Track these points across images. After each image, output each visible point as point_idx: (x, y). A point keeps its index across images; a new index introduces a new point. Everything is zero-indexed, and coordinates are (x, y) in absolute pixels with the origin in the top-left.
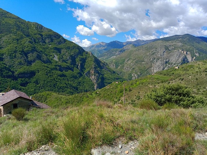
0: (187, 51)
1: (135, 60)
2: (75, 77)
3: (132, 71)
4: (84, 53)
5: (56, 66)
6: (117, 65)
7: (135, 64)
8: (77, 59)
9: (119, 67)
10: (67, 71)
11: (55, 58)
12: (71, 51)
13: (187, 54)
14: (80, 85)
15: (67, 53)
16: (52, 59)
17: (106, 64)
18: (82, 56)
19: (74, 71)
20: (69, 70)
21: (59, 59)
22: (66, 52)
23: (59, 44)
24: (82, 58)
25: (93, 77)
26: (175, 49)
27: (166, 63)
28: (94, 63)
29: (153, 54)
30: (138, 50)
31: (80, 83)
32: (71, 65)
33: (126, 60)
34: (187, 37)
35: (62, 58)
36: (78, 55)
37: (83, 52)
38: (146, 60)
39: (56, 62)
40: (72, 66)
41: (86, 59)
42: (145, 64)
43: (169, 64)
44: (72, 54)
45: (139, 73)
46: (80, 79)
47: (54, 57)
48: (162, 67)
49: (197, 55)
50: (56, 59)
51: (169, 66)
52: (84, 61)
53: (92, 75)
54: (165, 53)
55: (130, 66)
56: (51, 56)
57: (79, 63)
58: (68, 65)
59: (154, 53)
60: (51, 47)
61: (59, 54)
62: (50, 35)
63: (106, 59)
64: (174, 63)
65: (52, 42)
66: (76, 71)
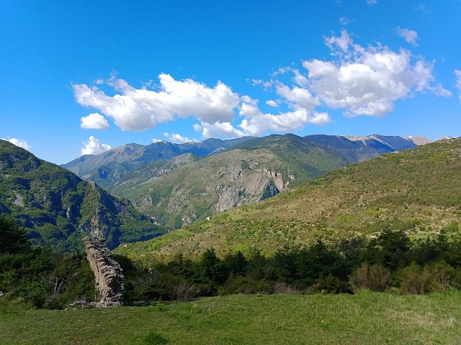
0: (276, 171)
1: (189, 188)
2: (59, 236)
3: (182, 212)
4: (79, 185)
5: (18, 217)
6: (156, 198)
7: (189, 197)
8: (65, 198)
9: (160, 204)
10: (42, 225)
11: (16, 200)
12: (51, 183)
13: (276, 175)
14: (68, 251)
15: (43, 189)
16: (10, 204)
17: (126, 203)
18: (76, 190)
19: (58, 224)
20: (47, 224)
21: (26, 202)
22: (42, 186)
23: (25, 171)
24: (74, 196)
25: (97, 232)
26: (258, 167)
27: (240, 194)
28: (101, 204)
29: (221, 177)
30: (199, 168)
31: (67, 247)
32: (51, 211)
33: (174, 189)
34: (287, 140)
35: (31, 200)
36: (65, 190)
37: (77, 183)
38: (208, 189)
39: (20, 209)
40: (54, 213)
41: (84, 197)
42: (207, 196)
43: (245, 197)
44: (53, 188)
45: (194, 216)
46: (70, 238)
47: (16, 198)
48: (233, 203)
49: (292, 177)
50: (19, 202)
51: (245, 199)
52: (78, 201)
53: (95, 227)
54: (241, 174)
55: (179, 201)
56: (9, 197)
57: (67, 207)
58: (45, 212)
59: (224, 174)
60: (9, 178)
61: (25, 191)
62: (6, 153)
63: (137, 183)
64: (252, 194)
65: (12, 167)
66: (61, 223)
